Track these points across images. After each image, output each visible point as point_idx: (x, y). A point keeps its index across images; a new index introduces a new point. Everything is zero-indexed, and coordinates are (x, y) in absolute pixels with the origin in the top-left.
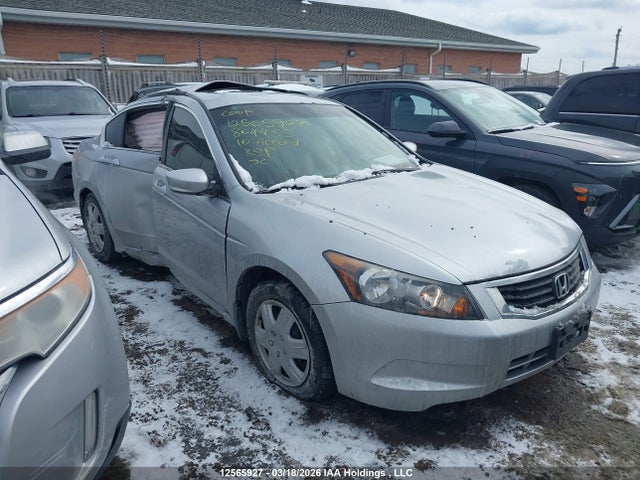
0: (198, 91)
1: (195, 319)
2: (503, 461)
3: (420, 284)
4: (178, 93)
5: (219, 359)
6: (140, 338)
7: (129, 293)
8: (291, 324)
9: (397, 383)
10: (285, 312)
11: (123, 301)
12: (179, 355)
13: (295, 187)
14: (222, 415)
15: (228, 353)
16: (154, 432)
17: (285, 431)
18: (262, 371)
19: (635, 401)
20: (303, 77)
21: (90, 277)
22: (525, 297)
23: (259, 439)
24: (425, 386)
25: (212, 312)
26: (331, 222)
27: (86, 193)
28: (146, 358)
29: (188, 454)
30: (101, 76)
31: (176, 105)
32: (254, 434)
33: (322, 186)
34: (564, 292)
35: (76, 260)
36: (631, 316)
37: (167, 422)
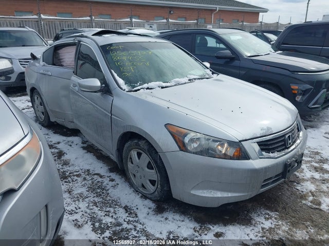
0: (93, 35)
1: (95, 157)
2: (259, 231)
3: (217, 141)
4: (82, 36)
5: (108, 179)
6: (66, 168)
7: (59, 143)
8: (148, 162)
9: (204, 193)
10: (144, 155)
11: (56, 148)
12: (87, 177)
13: (148, 88)
14: (112, 210)
15: (113, 175)
16: (76, 220)
17: (145, 218)
18: (132, 185)
19: (324, 198)
20: (146, 25)
21: (40, 143)
22: (270, 147)
23: (132, 223)
24: (219, 194)
25: (103, 153)
26: (168, 108)
27: (33, 90)
28: (69, 179)
29: (95, 232)
30: (38, 24)
31: (81, 43)
32: (129, 220)
33: (162, 88)
34: (290, 144)
35: (32, 134)
36: (320, 153)
37: (83, 214)
